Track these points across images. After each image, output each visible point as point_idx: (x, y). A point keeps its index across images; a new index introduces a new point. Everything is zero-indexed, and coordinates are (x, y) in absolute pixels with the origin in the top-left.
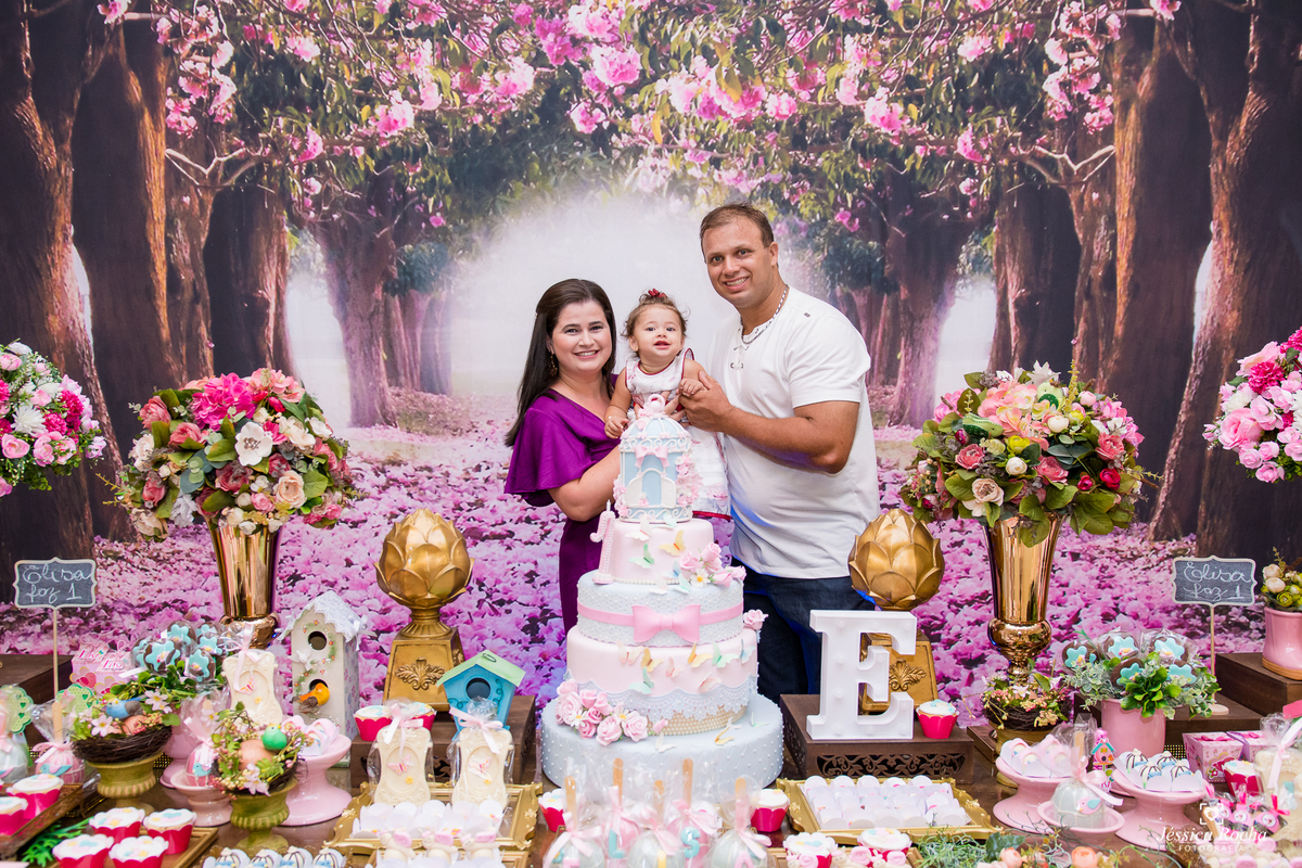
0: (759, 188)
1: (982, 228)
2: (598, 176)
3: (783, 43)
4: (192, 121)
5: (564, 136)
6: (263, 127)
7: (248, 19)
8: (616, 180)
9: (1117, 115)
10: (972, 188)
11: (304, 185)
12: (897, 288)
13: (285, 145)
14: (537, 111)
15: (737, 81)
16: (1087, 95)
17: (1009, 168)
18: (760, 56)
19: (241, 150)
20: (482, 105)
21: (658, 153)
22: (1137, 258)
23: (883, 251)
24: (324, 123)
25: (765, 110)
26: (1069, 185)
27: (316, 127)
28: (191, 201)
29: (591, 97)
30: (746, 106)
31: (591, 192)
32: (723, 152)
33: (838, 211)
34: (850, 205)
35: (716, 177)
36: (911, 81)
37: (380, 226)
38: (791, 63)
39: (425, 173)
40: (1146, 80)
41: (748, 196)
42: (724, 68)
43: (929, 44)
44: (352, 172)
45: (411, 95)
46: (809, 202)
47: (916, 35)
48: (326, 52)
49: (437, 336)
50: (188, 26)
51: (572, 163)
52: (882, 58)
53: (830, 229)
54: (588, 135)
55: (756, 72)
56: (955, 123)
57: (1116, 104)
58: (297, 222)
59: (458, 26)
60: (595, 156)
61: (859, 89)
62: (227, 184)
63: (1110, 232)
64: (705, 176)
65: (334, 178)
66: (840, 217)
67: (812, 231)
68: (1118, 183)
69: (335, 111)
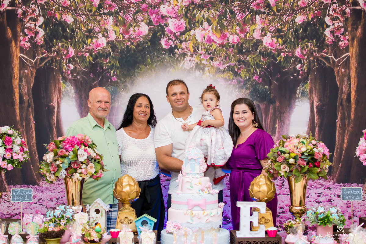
0: (227, 68)
1: (304, 81)
2: (170, 63)
3: (235, 17)
4: (29, 44)
5: (159, 50)
6: (53, 46)
7: (49, 9)
8: (177, 65)
9: (350, 42)
10: (301, 67)
11: (67, 66)
12: (275, 102)
13: (61, 52)
14: (149, 41)
15: (219, 31)
16: (340, 36)
17: (313, 61)
18: (227, 22)
19: (46, 54)
20: (130, 39)
21: (192, 56)
22: (358, 92)
23: (270, 89)
24: (75, 45)
25: (229, 40)
26: (334, 66)
27: (72, 46)
28: (28, 72)
29: (168, 36)
30: (222, 39)
31: (168, 69)
32: (214, 55)
33: (254, 76)
34: (258, 73)
35: (212, 64)
36: (279, 31)
37: (94, 81)
38: (238, 24)
39: (110, 62)
40: (359, 30)
41: (223, 70)
42: (214, 26)
43: (285, 18)
44: (84, 62)
45: (105, 35)
46: (244, 72)
47: (281, 15)
48: (76, 20)
49: (114, 119)
50: (28, 12)
51: (161, 59)
52: (269, 23)
53: (252, 82)
54: (167, 49)
55: (226, 28)
56: (295, 45)
57: (350, 39)
58: (65, 79)
59: (122, 11)
60: (169, 57)
61: (261, 33)
62: (41, 66)
63: (349, 83)
64: (208, 63)
65: (78, 64)
66: (256, 78)
67: (246, 82)
68: (351, 66)
69: (78, 41)
